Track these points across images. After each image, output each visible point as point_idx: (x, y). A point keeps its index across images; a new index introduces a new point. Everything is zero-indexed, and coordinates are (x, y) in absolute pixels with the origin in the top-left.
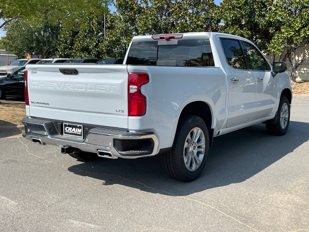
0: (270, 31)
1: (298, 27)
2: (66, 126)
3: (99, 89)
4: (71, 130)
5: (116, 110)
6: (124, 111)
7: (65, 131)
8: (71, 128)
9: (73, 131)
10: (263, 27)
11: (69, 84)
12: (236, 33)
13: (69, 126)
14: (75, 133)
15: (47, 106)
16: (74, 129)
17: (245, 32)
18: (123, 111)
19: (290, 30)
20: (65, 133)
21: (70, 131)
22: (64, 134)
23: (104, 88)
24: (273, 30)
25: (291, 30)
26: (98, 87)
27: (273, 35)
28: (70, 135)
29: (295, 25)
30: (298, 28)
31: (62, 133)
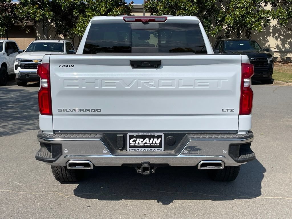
0: (74, 14)
1: (103, 11)
2: (131, 137)
3: (199, 86)
4: (142, 142)
5: (223, 109)
6: (234, 109)
7: (130, 144)
8: (142, 140)
9: (146, 143)
10: (65, 9)
11: (148, 81)
12: (38, 13)
13: (138, 137)
14: (149, 145)
15: (96, 113)
16: (147, 140)
17: (48, 13)
18: (232, 110)
19: (95, 14)
20: (130, 147)
21: (140, 143)
22: (128, 149)
23: (208, 84)
24: (77, 13)
25: (97, 14)
26: (199, 82)
27: (77, 18)
28: (140, 149)
29: (101, 9)
30: (104, 13)
31: (124, 148)
